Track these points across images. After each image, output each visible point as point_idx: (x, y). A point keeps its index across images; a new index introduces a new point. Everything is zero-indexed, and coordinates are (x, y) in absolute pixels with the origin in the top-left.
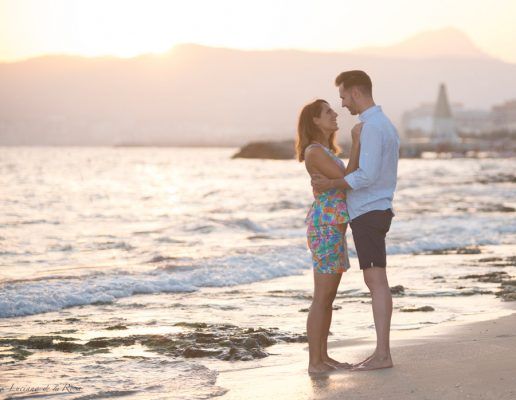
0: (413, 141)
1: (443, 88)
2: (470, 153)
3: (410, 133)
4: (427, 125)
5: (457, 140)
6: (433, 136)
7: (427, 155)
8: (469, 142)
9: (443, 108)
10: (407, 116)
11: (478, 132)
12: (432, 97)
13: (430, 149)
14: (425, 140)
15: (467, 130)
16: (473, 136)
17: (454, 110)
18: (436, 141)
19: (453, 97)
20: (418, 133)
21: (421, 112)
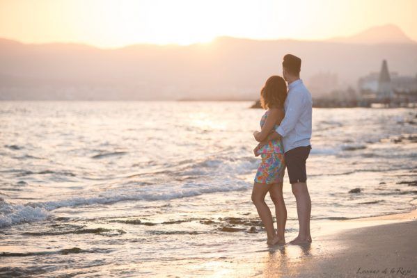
0: (366, 97)
1: (385, 63)
2: (402, 104)
3: (363, 92)
4: (374, 86)
5: (395, 96)
6: (378, 93)
7: (374, 105)
8: (402, 97)
9: (385, 75)
10: (362, 81)
11: (407, 90)
12: (377, 69)
13: (377, 102)
14: (373, 96)
15: (400, 90)
16: (404, 93)
17: (392, 77)
18: (380, 97)
19: (391, 68)
20: (368, 92)
21: (370, 78)
